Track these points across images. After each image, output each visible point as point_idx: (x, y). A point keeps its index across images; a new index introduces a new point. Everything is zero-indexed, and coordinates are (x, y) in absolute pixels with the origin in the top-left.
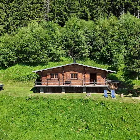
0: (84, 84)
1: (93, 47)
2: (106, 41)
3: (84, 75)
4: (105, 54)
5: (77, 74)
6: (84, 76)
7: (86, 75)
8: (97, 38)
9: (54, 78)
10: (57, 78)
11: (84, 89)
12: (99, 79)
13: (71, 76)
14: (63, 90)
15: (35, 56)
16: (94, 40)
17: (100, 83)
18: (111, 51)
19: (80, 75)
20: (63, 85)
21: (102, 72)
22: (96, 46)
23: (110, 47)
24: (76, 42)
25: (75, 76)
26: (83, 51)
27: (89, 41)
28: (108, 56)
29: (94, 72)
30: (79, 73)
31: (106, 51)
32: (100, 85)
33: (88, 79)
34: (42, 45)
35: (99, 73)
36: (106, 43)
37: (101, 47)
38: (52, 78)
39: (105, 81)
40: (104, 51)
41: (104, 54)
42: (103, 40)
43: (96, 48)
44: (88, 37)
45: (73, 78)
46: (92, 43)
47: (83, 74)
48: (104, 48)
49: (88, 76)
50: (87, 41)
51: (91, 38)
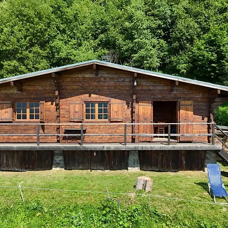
0: (133, 141)
1: (170, 43)
2: (204, 24)
3: (132, 108)
4: (203, 56)
5: (106, 104)
6: (132, 112)
7: (141, 108)
8: (180, 18)
9: (25, 117)
10: (37, 117)
11: (133, 158)
12: (186, 120)
13: (87, 111)
14: (59, 159)
15: (14, 63)
16: (173, 23)
17: (191, 137)
18: (219, 47)
19: (118, 107)
20: (58, 141)
21: (199, 96)
22: (179, 39)
23: (215, 35)
24: (126, 30)
25: (100, 111)
26: (142, 52)
27: (159, 27)
28: (212, 62)
29: (169, 97)
30: (113, 100)
31: (205, 48)
32: (190, 142)
33: (146, 120)
34: (33, 34)
35: (185, 99)
36: (206, 30)
37: (191, 41)
38: (19, 117)
39: (209, 128)
40: (199, 49)
41: (200, 55)
42: (197, 22)
43: (176, 44)
44: (156, 16)
45: (93, 117)
46: (168, 34)
47: (128, 104)
48: (199, 43)
49: (145, 109)
50: (154, 26)
51: (163, 18)
